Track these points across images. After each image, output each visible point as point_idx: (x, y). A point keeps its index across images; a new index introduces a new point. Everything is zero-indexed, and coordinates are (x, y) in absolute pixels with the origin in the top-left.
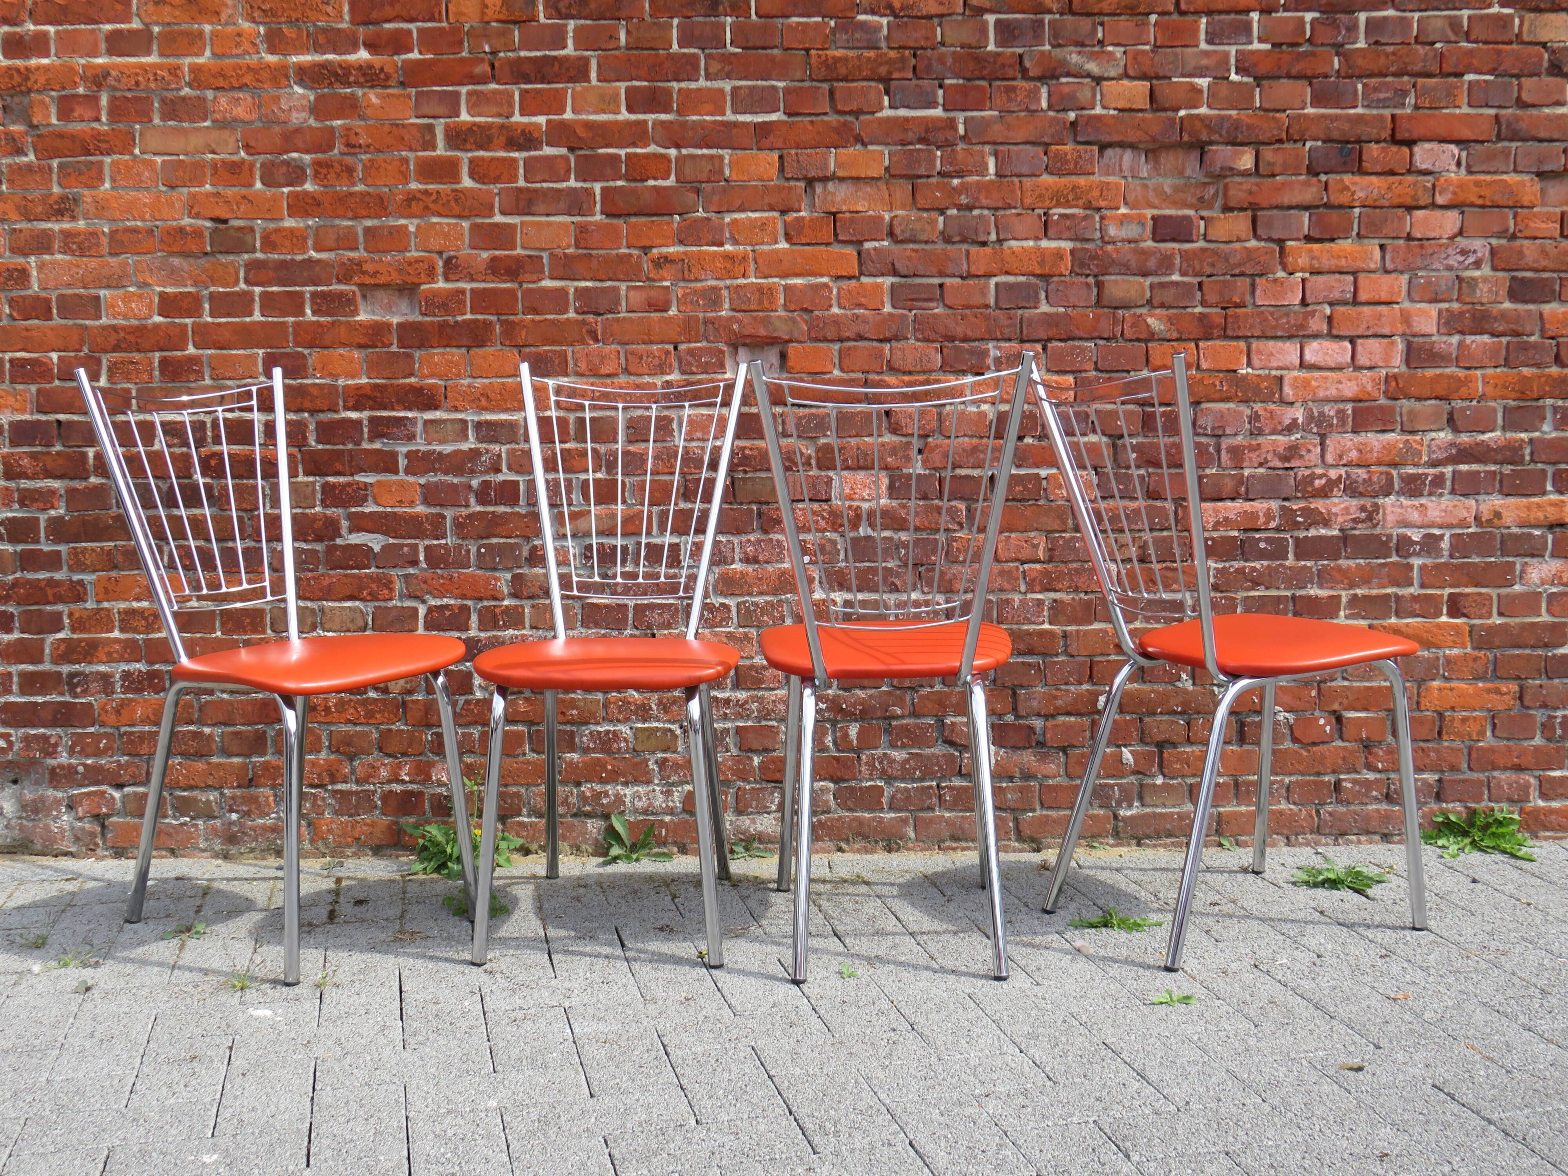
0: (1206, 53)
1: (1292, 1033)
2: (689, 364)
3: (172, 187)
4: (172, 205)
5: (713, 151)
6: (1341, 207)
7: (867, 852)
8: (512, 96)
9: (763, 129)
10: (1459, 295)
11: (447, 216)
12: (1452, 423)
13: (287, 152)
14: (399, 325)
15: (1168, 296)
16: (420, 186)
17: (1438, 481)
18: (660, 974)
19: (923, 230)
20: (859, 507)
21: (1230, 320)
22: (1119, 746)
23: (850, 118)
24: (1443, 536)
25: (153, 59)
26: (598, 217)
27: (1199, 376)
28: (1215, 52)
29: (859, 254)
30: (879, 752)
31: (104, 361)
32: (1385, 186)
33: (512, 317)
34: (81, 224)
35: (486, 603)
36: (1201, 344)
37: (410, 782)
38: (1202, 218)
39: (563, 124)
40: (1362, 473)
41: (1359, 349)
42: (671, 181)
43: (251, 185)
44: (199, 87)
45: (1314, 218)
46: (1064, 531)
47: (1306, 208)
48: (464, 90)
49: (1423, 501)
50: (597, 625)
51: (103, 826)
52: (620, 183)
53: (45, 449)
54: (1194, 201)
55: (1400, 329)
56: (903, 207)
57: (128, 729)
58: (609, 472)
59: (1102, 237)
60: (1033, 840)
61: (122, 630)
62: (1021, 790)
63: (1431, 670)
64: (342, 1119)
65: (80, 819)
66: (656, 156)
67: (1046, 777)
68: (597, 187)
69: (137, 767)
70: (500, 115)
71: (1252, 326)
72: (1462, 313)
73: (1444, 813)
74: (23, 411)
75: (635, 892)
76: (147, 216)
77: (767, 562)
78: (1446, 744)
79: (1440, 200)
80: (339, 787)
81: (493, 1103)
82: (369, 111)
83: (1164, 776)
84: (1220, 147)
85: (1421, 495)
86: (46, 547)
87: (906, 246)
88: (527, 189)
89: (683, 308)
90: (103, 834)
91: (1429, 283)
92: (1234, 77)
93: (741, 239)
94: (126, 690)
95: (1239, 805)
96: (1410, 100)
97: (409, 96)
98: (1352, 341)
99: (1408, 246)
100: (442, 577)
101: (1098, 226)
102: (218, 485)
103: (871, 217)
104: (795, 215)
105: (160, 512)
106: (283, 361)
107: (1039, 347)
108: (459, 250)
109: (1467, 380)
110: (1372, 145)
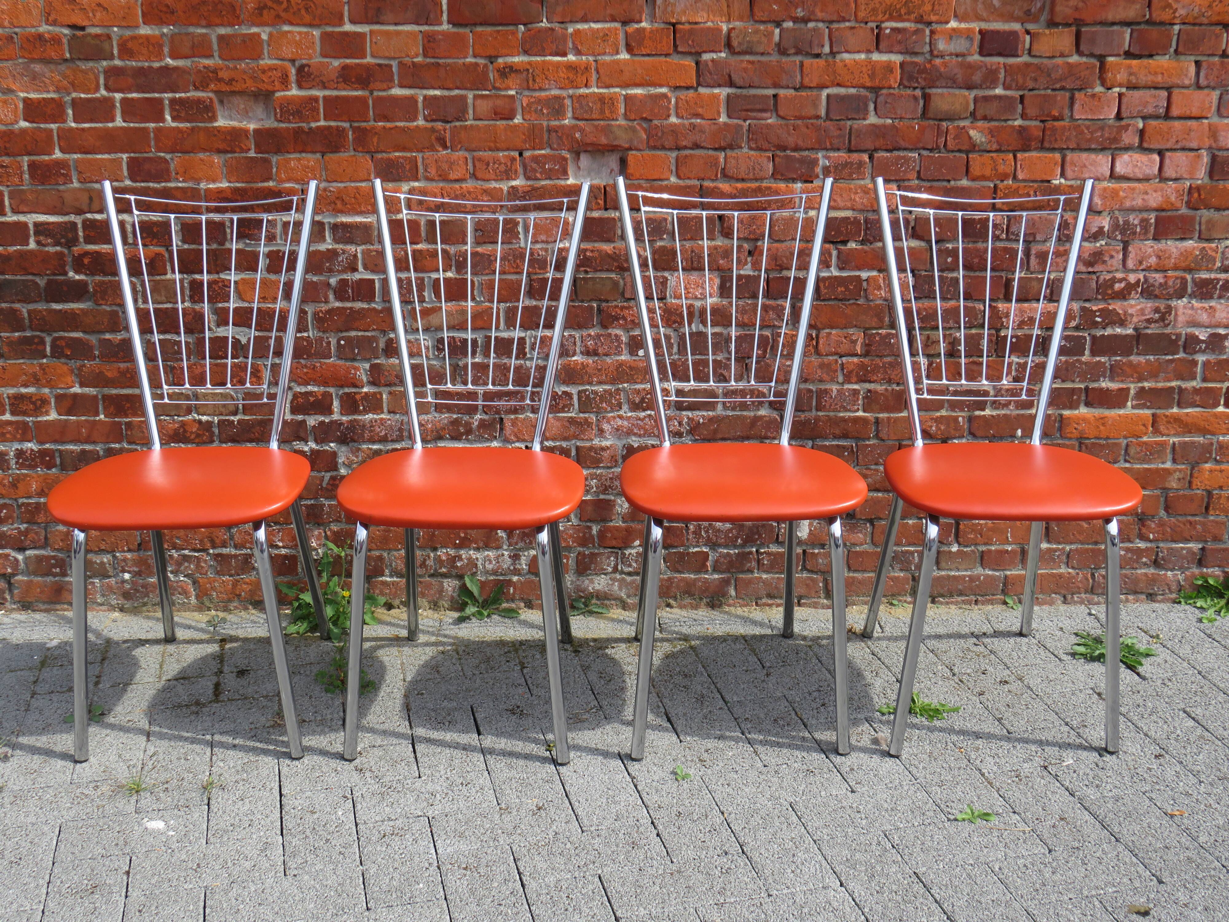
1: (1083, 862)
2: (534, 171)
4: (29, 12)
6: (1162, 23)
7: (692, 608)
11: (298, 25)
14: (256, 131)
15: (991, 109)
18: (513, 773)
19: (759, 42)
20: (691, 305)
21: (1048, 133)
22: (921, 519)
24: (1227, 335)
26: (445, 27)
27: (1015, 185)
29: (697, 63)
33: (364, 124)
35: (347, 390)
36: (1019, 155)
37: (284, 547)
38: (1028, 32)
40: (1158, 277)
41: (1167, 161)
45: (1135, 35)
46: (881, 328)
47: (1128, 24)
49: (1213, 303)
50: (449, 410)
51: (10, 583)
54: (1021, 14)
55: (1207, 143)
56: (741, 19)
57: (25, 501)
58: (458, 271)
59: (931, 51)
61: (13, 413)
63: (1204, 454)
67: (855, 545)
69: (36, 533)
71: (1068, 139)
73: (1204, 577)
75: (488, 659)
76: (6, 23)
77: (606, 355)
78: (1212, 518)
80: (219, 551)
83: (959, 544)
85: (1211, 298)
87: (742, 58)
89: (527, 117)
90: (10, 591)
93: (584, 49)
94: (21, 466)
95: (1024, 568)
98: (1161, 153)
99: (1222, 63)
100: (306, 366)
101: (928, 40)
102: (92, 281)
103: (709, 28)
104: (636, 26)
105: (41, 306)
106: (147, 166)
107: (865, 157)
108: (311, 58)
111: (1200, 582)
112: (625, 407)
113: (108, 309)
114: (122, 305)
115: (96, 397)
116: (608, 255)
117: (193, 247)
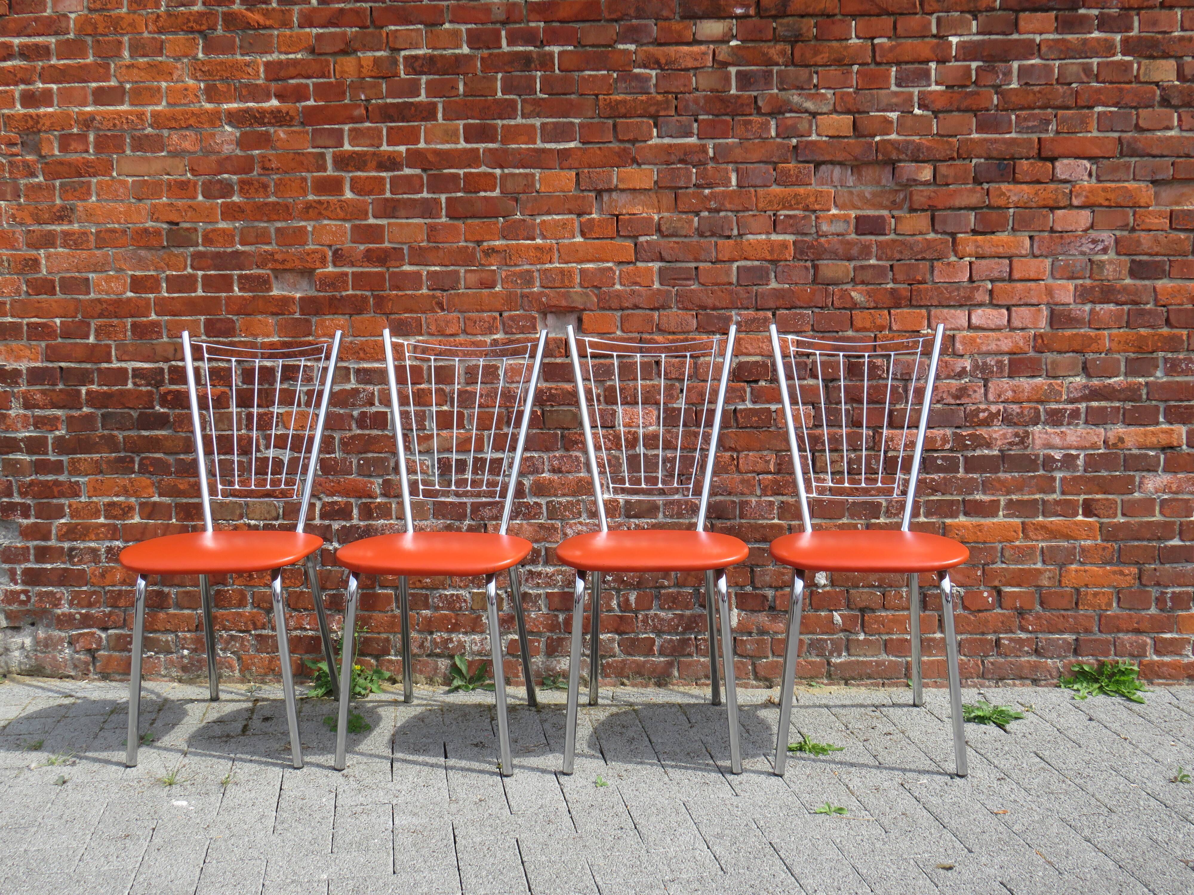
0: (896, 94)
1: (911, 839)
2: (512, 327)
3: (140, 200)
4: (139, 212)
5: (527, 171)
6: (999, 208)
7: (642, 686)
8: (381, 132)
9: (564, 154)
10: (1091, 273)
11: (334, 219)
12: (1086, 370)
13: (221, 173)
14: (301, 298)
15: (867, 276)
16: (315, 198)
17: (1075, 414)
18: (467, 780)
19: (682, 228)
20: (635, 432)
21: (914, 293)
22: (831, 611)
23: (628, 145)
24: (1079, 455)
25: (125, 107)
26: (444, 219)
27: (891, 335)
28: (902, 92)
29: (636, 245)
30: (652, 612)
31: (92, 325)
32: (1033, 192)
33: (381, 293)
34: (76, 226)
35: (364, 500)
36: (893, 311)
37: (310, 629)
38: (893, 217)
39: (418, 152)
40: (1016, 408)
41: (1014, 314)
42: (497, 193)
43: (195, 198)
44: (158, 128)
45: (978, 216)
47: (973, 209)
48: (346, 127)
49: (1063, 429)
50: (444, 517)
51: (94, 658)
52: (460, 194)
53: (51, 388)
54: (888, 203)
55: (1045, 299)
56: (668, 210)
57: (111, 588)
59: (817, 232)
60: (766, 679)
61: (106, 518)
62: (758, 642)
63: (1069, 556)
65: (77, 652)
66: (485, 174)
67: (776, 633)
68: (443, 197)
69: (117, 615)
70: (373, 146)
71: (931, 298)
72: (1093, 288)
73: (1080, 664)
74: (36, 360)
75: (465, 715)
76: (122, 221)
77: (569, 472)
78: (1081, 612)
79: (1075, 202)
80: (259, 632)
81: (324, 876)
82: (278, 144)
83: (865, 633)
84: (907, 164)
85: (1062, 424)
86: (52, 458)
87: (671, 239)
88: (392, 199)
89: (506, 286)
90: (94, 664)
91: (1067, 265)
92: (917, 111)
93: (548, 235)
94: (109, 560)
95: (922, 655)
96: (1052, 127)
97: (307, 132)
98: (1008, 309)
99: (1051, 237)
100: (333, 481)
101: (814, 223)
102: (172, 413)
103: (644, 218)
104: (588, 217)
105: (133, 433)
106: (218, 325)
107: (769, 314)
108: (343, 244)
109: (1097, 338)
110: (1024, 161)
111: (1077, 669)
112: (584, 515)
113: (184, 435)
114: (192, 432)
115: (170, 505)
116: (569, 392)
117: (250, 387)
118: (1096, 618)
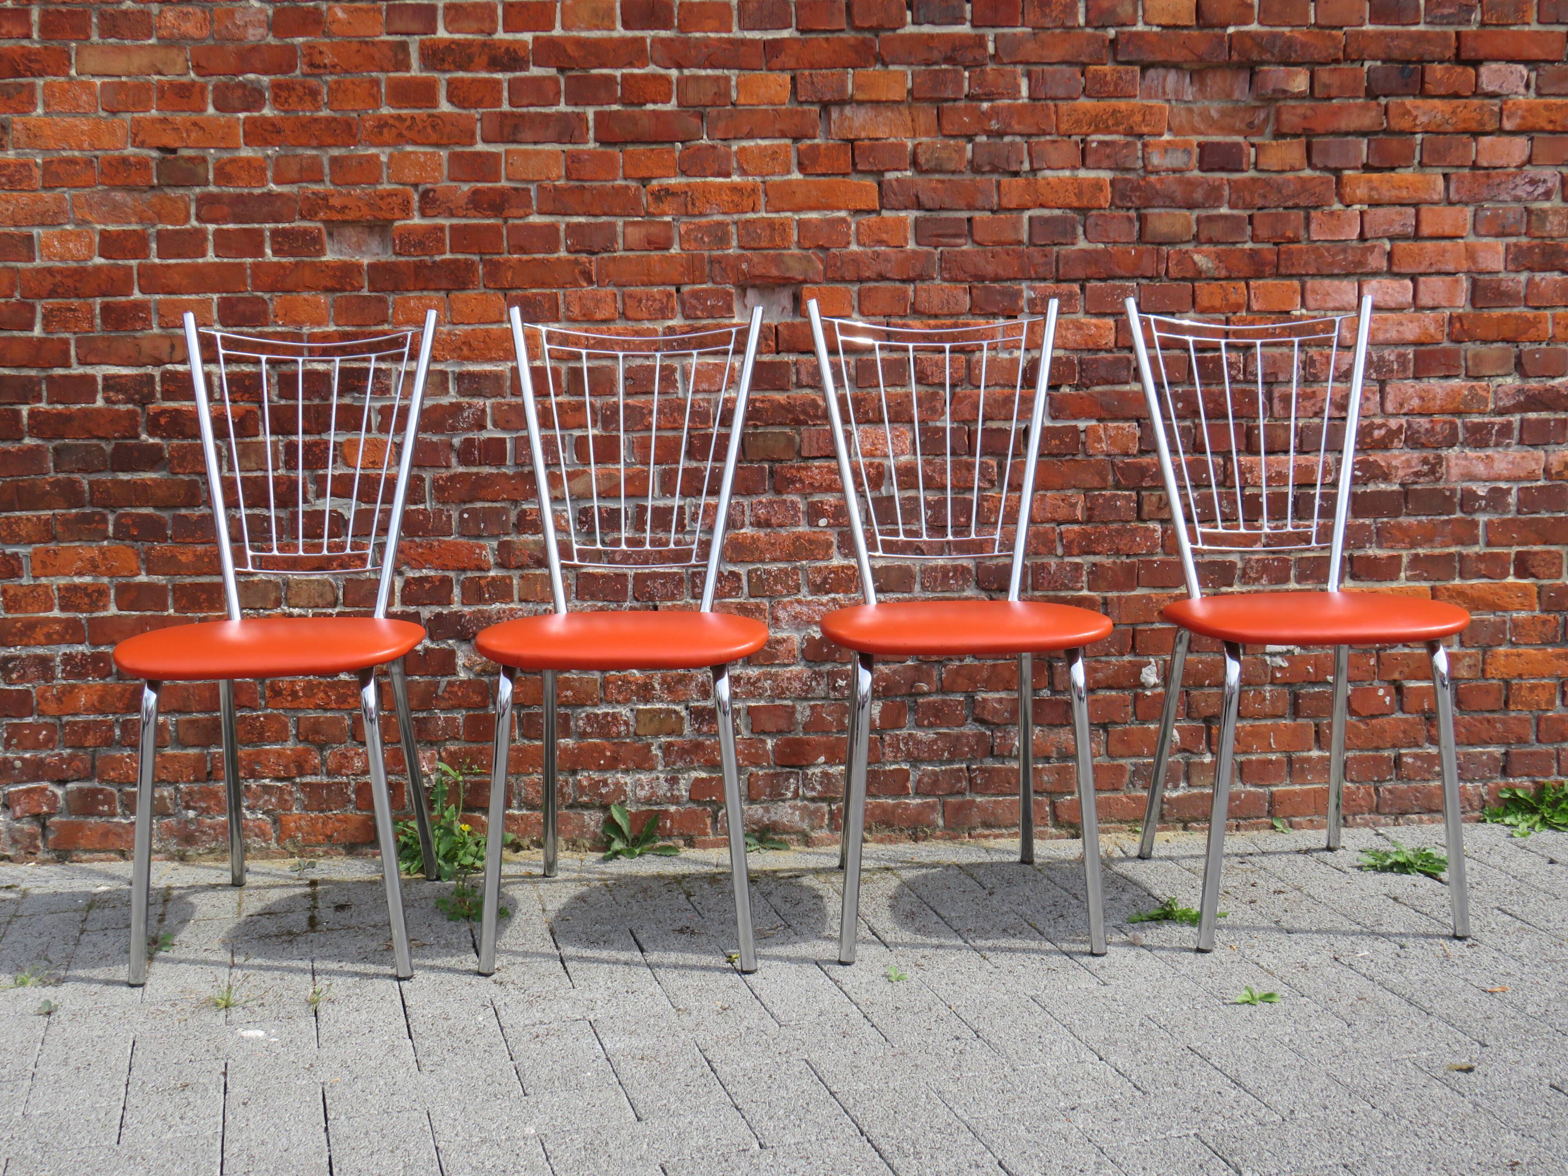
1: (1390, 1032)
2: (695, 308)
3: (114, 113)
4: (114, 133)
5: (719, 72)
6: (1402, 132)
7: (891, 841)
8: (495, 10)
9: (772, 48)
10: (1528, 228)
11: (423, 144)
12: (1520, 368)
13: (243, 72)
14: (370, 266)
15: (1216, 231)
16: (393, 111)
17: (1505, 430)
18: (688, 981)
19: (950, 159)
20: (880, 464)
21: (1283, 256)
23: (868, 35)
24: (1510, 489)
26: (592, 145)
27: (1250, 317)
29: (879, 183)
30: (904, 732)
31: (39, 308)
32: (1449, 109)
33: (496, 257)
34: (11, 154)
35: (469, 574)
36: (1252, 283)
38: (1253, 145)
39: (553, 42)
40: (1423, 422)
41: (1421, 287)
42: (672, 105)
43: (203, 110)
45: (1373, 145)
46: (1104, 489)
47: (1364, 134)
49: (1489, 452)
50: (593, 597)
51: (44, 827)
52: (615, 107)
54: (1243, 126)
55: (1465, 265)
56: (927, 133)
57: (71, 719)
58: (605, 428)
59: (1145, 167)
60: (1071, 825)
61: (63, 609)
62: (1059, 771)
63: (1497, 635)
64: (364, 1152)
65: (18, 819)
66: (655, 77)
68: (590, 112)
69: (82, 761)
70: (481, 32)
71: (1307, 263)
72: (1531, 248)
73: (1511, 788)
75: (645, 890)
76: (86, 145)
77: (781, 526)
78: (1513, 714)
79: (1508, 125)
80: (308, 779)
81: (531, 1130)
82: (334, 28)
83: (1213, 753)
84: (1273, 68)
85: (1487, 446)
87: (931, 177)
88: (513, 114)
89: (686, 246)
90: (44, 836)
91: (1495, 216)
93: (750, 169)
94: (68, 675)
95: (1292, 783)
96: (1476, 16)
97: (379, 10)
98: (1414, 278)
99: (1473, 175)
100: (421, 546)
101: (1140, 154)
102: (168, 445)
103: (892, 144)
104: (809, 142)
105: (105, 476)
106: (241, 307)
107: (1076, 287)
108: (436, 182)
109: (1534, 323)
110: (1435, 65)
111: (1507, 796)
112: (804, 590)
113: (186, 478)
114: (204, 474)
115: (165, 586)
116: (781, 406)
117: (291, 402)
118: (1533, 722)
